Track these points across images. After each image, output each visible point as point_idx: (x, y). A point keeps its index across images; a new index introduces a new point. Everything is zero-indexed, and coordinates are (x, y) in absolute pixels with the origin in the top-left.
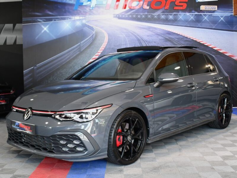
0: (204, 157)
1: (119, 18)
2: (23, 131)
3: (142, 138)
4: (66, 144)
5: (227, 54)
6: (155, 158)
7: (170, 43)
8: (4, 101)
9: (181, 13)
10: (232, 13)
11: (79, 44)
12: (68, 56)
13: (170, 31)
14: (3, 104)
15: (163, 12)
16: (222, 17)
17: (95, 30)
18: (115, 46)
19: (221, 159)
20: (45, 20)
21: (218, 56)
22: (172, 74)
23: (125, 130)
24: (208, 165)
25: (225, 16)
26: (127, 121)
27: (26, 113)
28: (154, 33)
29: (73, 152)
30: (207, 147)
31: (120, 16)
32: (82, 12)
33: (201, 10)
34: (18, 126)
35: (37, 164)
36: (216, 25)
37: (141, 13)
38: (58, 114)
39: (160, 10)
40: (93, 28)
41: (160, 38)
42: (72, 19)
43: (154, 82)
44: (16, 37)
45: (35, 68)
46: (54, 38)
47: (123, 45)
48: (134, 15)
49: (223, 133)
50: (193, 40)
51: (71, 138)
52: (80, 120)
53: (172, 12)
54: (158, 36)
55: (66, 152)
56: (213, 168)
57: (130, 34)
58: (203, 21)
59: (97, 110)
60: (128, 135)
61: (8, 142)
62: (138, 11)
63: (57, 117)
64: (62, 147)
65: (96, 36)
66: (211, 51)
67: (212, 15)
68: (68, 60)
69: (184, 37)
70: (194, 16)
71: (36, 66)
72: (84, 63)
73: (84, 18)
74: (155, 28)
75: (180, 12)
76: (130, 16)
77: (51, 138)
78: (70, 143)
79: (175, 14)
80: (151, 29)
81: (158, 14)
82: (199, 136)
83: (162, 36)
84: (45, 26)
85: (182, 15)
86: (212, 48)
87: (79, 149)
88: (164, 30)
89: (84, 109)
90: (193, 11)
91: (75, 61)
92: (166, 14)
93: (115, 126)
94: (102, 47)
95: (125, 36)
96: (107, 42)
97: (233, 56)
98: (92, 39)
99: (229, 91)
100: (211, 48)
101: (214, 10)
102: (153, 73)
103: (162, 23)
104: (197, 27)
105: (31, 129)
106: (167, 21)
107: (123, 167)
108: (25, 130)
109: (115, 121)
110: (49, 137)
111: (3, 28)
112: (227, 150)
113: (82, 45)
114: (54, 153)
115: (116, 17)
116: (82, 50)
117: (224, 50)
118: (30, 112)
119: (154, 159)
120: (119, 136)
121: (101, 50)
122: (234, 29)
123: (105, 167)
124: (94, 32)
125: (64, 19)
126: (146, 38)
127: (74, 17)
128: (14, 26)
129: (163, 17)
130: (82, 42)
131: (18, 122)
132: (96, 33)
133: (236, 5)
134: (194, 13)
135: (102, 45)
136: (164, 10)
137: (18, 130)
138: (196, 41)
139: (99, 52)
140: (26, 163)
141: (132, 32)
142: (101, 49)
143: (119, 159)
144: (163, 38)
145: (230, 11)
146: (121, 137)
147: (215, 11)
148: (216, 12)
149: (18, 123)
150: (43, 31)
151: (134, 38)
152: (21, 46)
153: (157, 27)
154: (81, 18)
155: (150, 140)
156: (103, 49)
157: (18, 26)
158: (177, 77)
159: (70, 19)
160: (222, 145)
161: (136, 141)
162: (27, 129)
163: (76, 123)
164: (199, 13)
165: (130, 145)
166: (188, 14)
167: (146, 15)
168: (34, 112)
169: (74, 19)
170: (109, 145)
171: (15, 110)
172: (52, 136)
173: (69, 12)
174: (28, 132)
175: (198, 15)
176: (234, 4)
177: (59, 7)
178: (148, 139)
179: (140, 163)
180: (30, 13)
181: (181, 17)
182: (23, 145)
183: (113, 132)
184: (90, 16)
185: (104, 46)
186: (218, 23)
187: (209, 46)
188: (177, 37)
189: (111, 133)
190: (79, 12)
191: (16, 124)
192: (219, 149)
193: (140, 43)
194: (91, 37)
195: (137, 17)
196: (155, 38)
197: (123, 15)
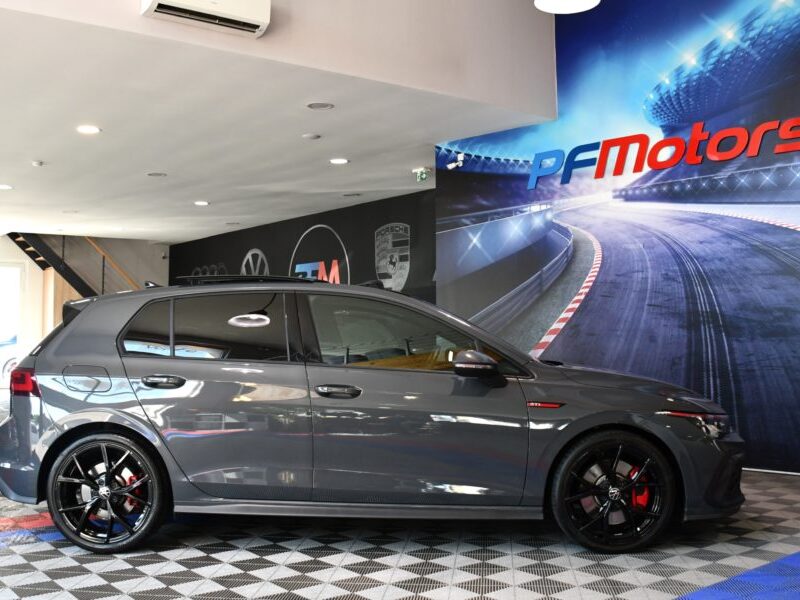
1: (628, 198)
7: (765, 259)
9: (799, 160)
11: (540, 272)
13: (765, 222)
15: (744, 166)
17: (572, 237)
18: (618, 276)
20: (474, 219)
28: (719, 231)
31: (630, 192)
32: (545, 192)
37: (682, 177)
39: (733, 162)
40: (568, 232)
41: (736, 245)
42: (524, 212)
46: (491, 260)
47: (638, 271)
48: (664, 185)
54: (729, 240)
57: (655, 240)
62: (673, 172)
65: (575, 251)
72: (548, 320)
73: (549, 207)
74: (722, 218)
75: (796, 159)
76: (654, 190)
79: (779, 169)
80: (709, 221)
81: (729, 174)
83: (742, 241)
84: (475, 234)
88: (746, 220)
92: (750, 173)
94: (587, 279)
95: (641, 246)
96: (599, 265)
98: (565, 260)
103: (741, 201)
106: (754, 193)
113: (544, 276)
115: (620, 196)
116: (545, 289)
121: (586, 287)
124: (570, 242)
125: (509, 214)
126: (695, 249)
127: (529, 208)
129: (743, 180)
130: (545, 268)
132: (576, 243)
135: (587, 275)
136: (745, 160)
139: (581, 294)
141: (659, 235)
142: (584, 285)
144: (744, 246)
150: (470, 247)
151: (664, 249)
153: (726, 214)
154: (544, 207)
156: (591, 284)
159: (522, 212)
167: (697, 180)
169: (528, 213)
173: (519, 195)
177: (500, 185)
180: (449, 207)
181: (798, 175)
184: (561, 201)
185: (593, 276)
188: (788, 239)
190: (537, 193)
193: (681, 264)
194: (563, 256)
195: (671, 190)
196: (721, 247)
197: (636, 188)
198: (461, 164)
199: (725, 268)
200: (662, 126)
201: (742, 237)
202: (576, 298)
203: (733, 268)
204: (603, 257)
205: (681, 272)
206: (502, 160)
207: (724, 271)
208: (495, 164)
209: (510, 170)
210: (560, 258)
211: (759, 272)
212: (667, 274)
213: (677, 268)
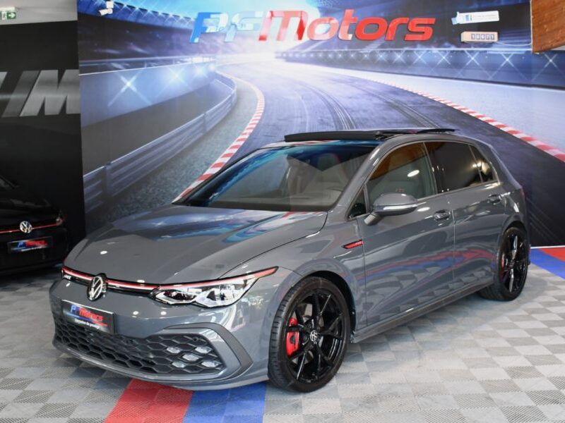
0: (471, 370)
1: (288, 60)
2: (88, 324)
3: (340, 334)
4: (181, 354)
5: (518, 136)
6: (367, 375)
7: (397, 111)
8: (43, 242)
9: (421, 47)
10: (529, 47)
11: (202, 115)
12: (180, 143)
13: (397, 86)
14: (40, 247)
15: (382, 46)
16: (507, 55)
17: (236, 87)
18: (280, 120)
19: (506, 376)
20: (127, 65)
21: (500, 139)
22: (404, 195)
23: (305, 320)
24: (480, 390)
25: (513, 53)
26: (309, 300)
27: (94, 286)
28: (364, 90)
29: (196, 370)
30: (477, 346)
31: (291, 55)
32: (208, 47)
33: (463, 42)
34: (77, 312)
35: (119, 392)
36: (495, 73)
37: (335, 48)
38: (162, 291)
39: (375, 42)
40: (232, 82)
41: (376, 101)
42: (186, 62)
43: (365, 213)
44: (66, 98)
45: (109, 168)
46: (149, 103)
47: (297, 117)
48: (320, 52)
49: (511, 310)
50: (445, 106)
51: (191, 342)
52: (209, 303)
53: (402, 46)
54: (371, 97)
55: (179, 372)
56: (489, 398)
57: (312, 93)
58: (467, 64)
59: (246, 281)
60: (311, 330)
61: (54, 343)
62: (327, 44)
63: (161, 296)
64: (171, 361)
65: (238, 98)
66: (484, 129)
67: (486, 51)
68: (179, 151)
69: (427, 99)
70: (449, 55)
71: (109, 164)
72: (212, 156)
73: (212, 59)
74: (365, 81)
75: (419, 45)
76: (312, 55)
77: (149, 342)
78: (189, 353)
79: (407, 51)
80: (356, 83)
81: (372, 50)
82: (459, 319)
83: (380, 99)
84: (128, 78)
85: (423, 53)
86: (486, 123)
87: (207, 364)
88: (383, 84)
89: (218, 280)
90: (446, 44)
91: (195, 152)
92: (387, 51)
93: (283, 314)
94: (251, 122)
95: (300, 98)
96: (262, 111)
97: (530, 139)
98: (230, 105)
99: (522, 221)
100: (483, 122)
101: (490, 41)
102: (362, 194)
103: (380, 70)
104: (455, 77)
105: (104, 322)
106: (389, 66)
107: (300, 398)
108: (92, 323)
109: (284, 302)
110: (144, 339)
111: (36, 79)
112: (518, 354)
113: (207, 119)
114: (155, 372)
115: (282, 57)
116: (208, 129)
117: (511, 126)
118: (101, 285)
119: (365, 377)
120: (292, 334)
122: (533, 82)
123: (262, 398)
124: (234, 91)
125: (169, 62)
126: (345, 102)
127: (190, 59)
128: (61, 75)
129: (381, 56)
130: (208, 112)
131: (76, 305)
132: (239, 91)
133: (536, 29)
134: (449, 47)
135: (250, 118)
136: (384, 42)
137: (77, 321)
138: (451, 108)
139: (245, 134)
140: (94, 389)
141: (314, 89)
142: (248, 127)
143: (292, 382)
144: (382, 102)
145: (525, 43)
146: (297, 335)
147: (493, 43)
148: (494, 45)
149: (77, 308)
150: (123, 89)
151: (321, 102)
152: (76, 117)
153: (368, 79)
154: (206, 60)
155: (357, 336)
156: (254, 126)
157: (69, 74)
158: (413, 202)
159: (182, 62)
160: (509, 340)
161: (328, 340)
162: (95, 320)
163: (202, 310)
164: (458, 47)
165: (315, 349)
166: (435, 50)
167: (347, 52)
168: (110, 284)
169: (190, 63)
170: (270, 354)
171: (69, 277)
172: (150, 338)
173: (180, 48)
174: (98, 327)
175: (457, 51)
176: (533, 27)
177: (158, 36)
178: (353, 334)
179: (336, 388)
180: (95, 51)
181: (420, 57)
182: (88, 354)
183: (280, 326)
184: (225, 56)
185: (256, 120)
186: (499, 69)
187: (480, 118)
188: (413, 99)
189: (274, 327)
190: (201, 47)
191: (72, 309)
192: (501, 352)
193: (334, 113)
194: (227, 102)
195: (326, 57)
196: (365, 102)
197: (297, 52)
198: (110, 12)
199: (367, 117)
200: (319, 8)
201: (380, 96)
202: (240, 137)
203: (373, 117)
204: (266, 105)
205: (333, 118)
206: (160, 14)
207: (367, 119)
208: (152, 16)
209: (169, 24)
210: (225, 103)
211: (393, 121)
212: (322, 120)
213: (330, 116)
